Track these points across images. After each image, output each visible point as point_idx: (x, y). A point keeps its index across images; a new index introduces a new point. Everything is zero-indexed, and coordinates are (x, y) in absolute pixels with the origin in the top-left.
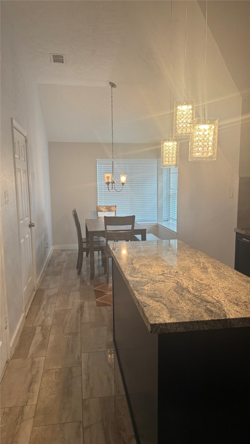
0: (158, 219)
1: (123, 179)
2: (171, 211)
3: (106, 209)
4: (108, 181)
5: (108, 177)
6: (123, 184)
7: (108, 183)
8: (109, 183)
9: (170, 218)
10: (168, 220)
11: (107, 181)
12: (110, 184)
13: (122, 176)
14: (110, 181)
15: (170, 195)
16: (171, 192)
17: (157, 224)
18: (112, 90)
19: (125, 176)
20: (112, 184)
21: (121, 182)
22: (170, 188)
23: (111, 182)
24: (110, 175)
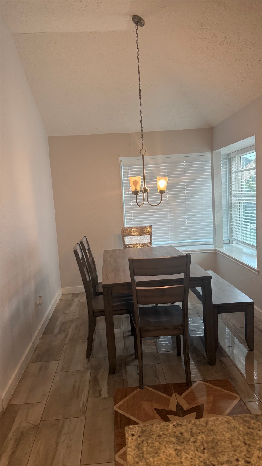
0: (215, 240)
1: (162, 184)
2: (233, 229)
3: (136, 231)
4: (136, 189)
5: (135, 183)
6: (162, 192)
7: (136, 193)
8: (138, 192)
9: (232, 239)
10: (229, 243)
11: (133, 189)
12: (140, 194)
13: (160, 179)
14: (139, 188)
15: (231, 206)
16: (233, 201)
17: (215, 250)
18: (137, 30)
19: (165, 179)
20: (144, 193)
21: (158, 190)
22: (231, 194)
23: (141, 191)
24: (138, 179)
